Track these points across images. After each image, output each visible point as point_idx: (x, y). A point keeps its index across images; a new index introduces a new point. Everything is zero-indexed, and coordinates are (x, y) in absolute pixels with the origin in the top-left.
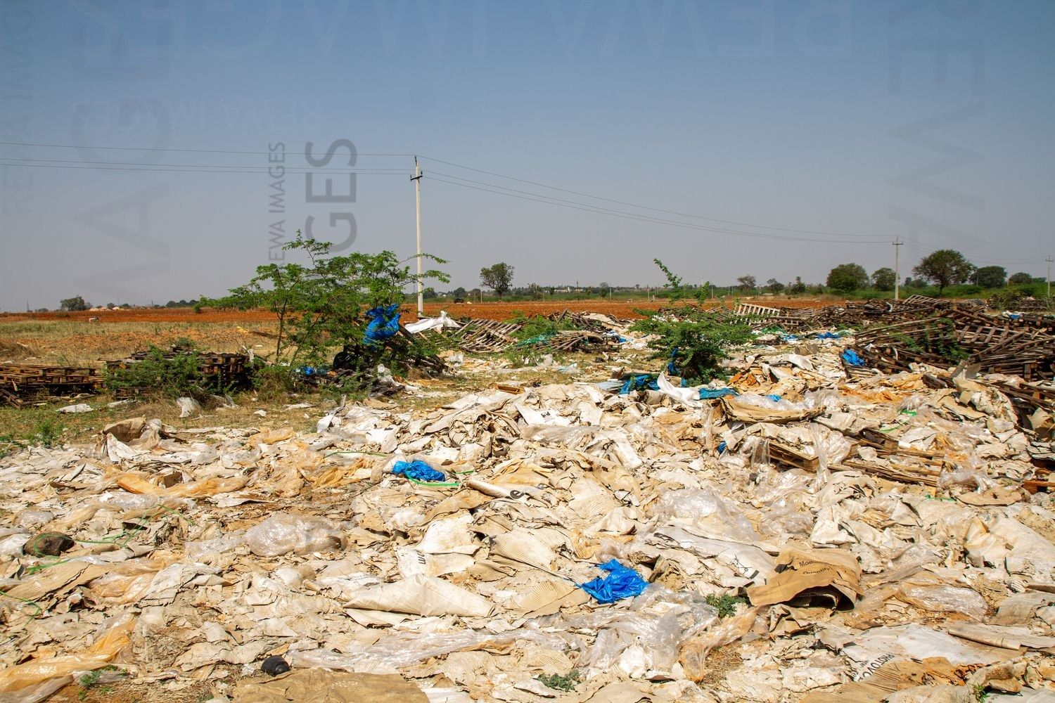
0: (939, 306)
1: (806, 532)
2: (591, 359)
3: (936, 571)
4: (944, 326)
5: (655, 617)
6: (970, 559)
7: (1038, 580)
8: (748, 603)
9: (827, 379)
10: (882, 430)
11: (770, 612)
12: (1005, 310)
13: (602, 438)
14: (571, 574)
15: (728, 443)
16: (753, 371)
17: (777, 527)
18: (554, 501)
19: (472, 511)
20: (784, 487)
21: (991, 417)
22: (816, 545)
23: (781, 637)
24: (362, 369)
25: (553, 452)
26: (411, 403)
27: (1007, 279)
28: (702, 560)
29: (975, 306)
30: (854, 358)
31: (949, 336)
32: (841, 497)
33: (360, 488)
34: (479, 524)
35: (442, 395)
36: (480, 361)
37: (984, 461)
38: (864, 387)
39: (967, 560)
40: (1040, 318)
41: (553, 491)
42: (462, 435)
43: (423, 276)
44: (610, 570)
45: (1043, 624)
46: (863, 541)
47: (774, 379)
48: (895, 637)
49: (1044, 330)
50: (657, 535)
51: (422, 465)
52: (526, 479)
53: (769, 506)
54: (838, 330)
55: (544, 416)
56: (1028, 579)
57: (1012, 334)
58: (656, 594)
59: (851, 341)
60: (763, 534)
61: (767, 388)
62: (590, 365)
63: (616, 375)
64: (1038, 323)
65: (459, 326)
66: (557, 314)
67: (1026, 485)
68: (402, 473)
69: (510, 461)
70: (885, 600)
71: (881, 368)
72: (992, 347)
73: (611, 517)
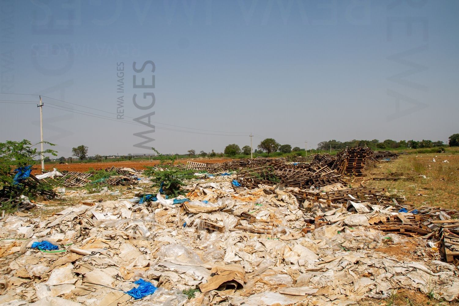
0: (268, 161)
1: (222, 258)
2: (125, 188)
3: (273, 269)
4: (270, 169)
5: (161, 302)
6: (285, 262)
7: (310, 267)
8: (200, 291)
9: (226, 193)
10: (249, 213)
11: (210, 294)
12: (292, 162)
13: (132, 224)
14: (122, 287)
15: (187, 223)
16: (196, 191)
17: (210, 258)
18: (112, 255)
19: (73, 263)
20: (211, 240)
21: (290, 205)
22: (226, 263)
23: (215, 304)
24: (13, 197)
25: (110, 232)
26: (39, 213)
27: (292, 150)
28: (179, 275)
29: (281, 160)
30: (237, 183)
31: (273, 173)
32: (235, 242)
33: (14, 257)
34: (77, 269)
35: (55, 208)
36: (73, 191)
37: (288, 222)
38: (241, 195)
39: (284, 262)
40: (304, 165)
41: (111, 250)
42: (66, 227)
43: (44, 152)
44: (140, 284)
45: (313, 284)
46: (245, 259)
47: (205, 194)
48: (260, 298)
49: (306, 169)
50: (159, 266)
51: (47, 243)
52: (98, 245)
53: (206, 248)
54: (230, 171)
55: (105, 216)
56: (306, 267)
57: (295, 171)
58: (161, 292)
59: (235, 176)
60: (204, 261)
61: (202, 198)
62: (125, 191)
63: (137, 195)
64: (304, 167)
65: (62, 175)
66: (109, 168)
67: (303, 230)
68: (36, 247)
69: (90, 238)
70: (255, 283)
71: (247, 187)
72: (288, 176)
73: (138, 259)
